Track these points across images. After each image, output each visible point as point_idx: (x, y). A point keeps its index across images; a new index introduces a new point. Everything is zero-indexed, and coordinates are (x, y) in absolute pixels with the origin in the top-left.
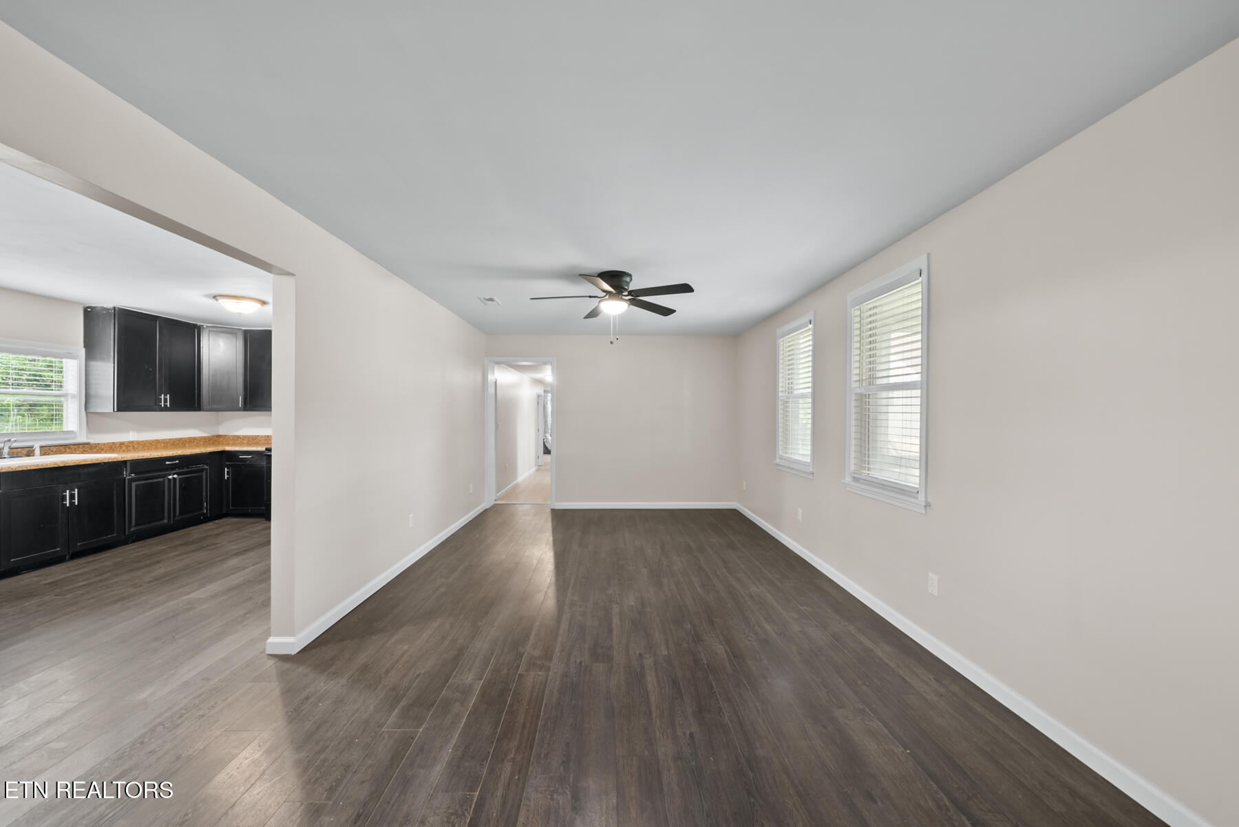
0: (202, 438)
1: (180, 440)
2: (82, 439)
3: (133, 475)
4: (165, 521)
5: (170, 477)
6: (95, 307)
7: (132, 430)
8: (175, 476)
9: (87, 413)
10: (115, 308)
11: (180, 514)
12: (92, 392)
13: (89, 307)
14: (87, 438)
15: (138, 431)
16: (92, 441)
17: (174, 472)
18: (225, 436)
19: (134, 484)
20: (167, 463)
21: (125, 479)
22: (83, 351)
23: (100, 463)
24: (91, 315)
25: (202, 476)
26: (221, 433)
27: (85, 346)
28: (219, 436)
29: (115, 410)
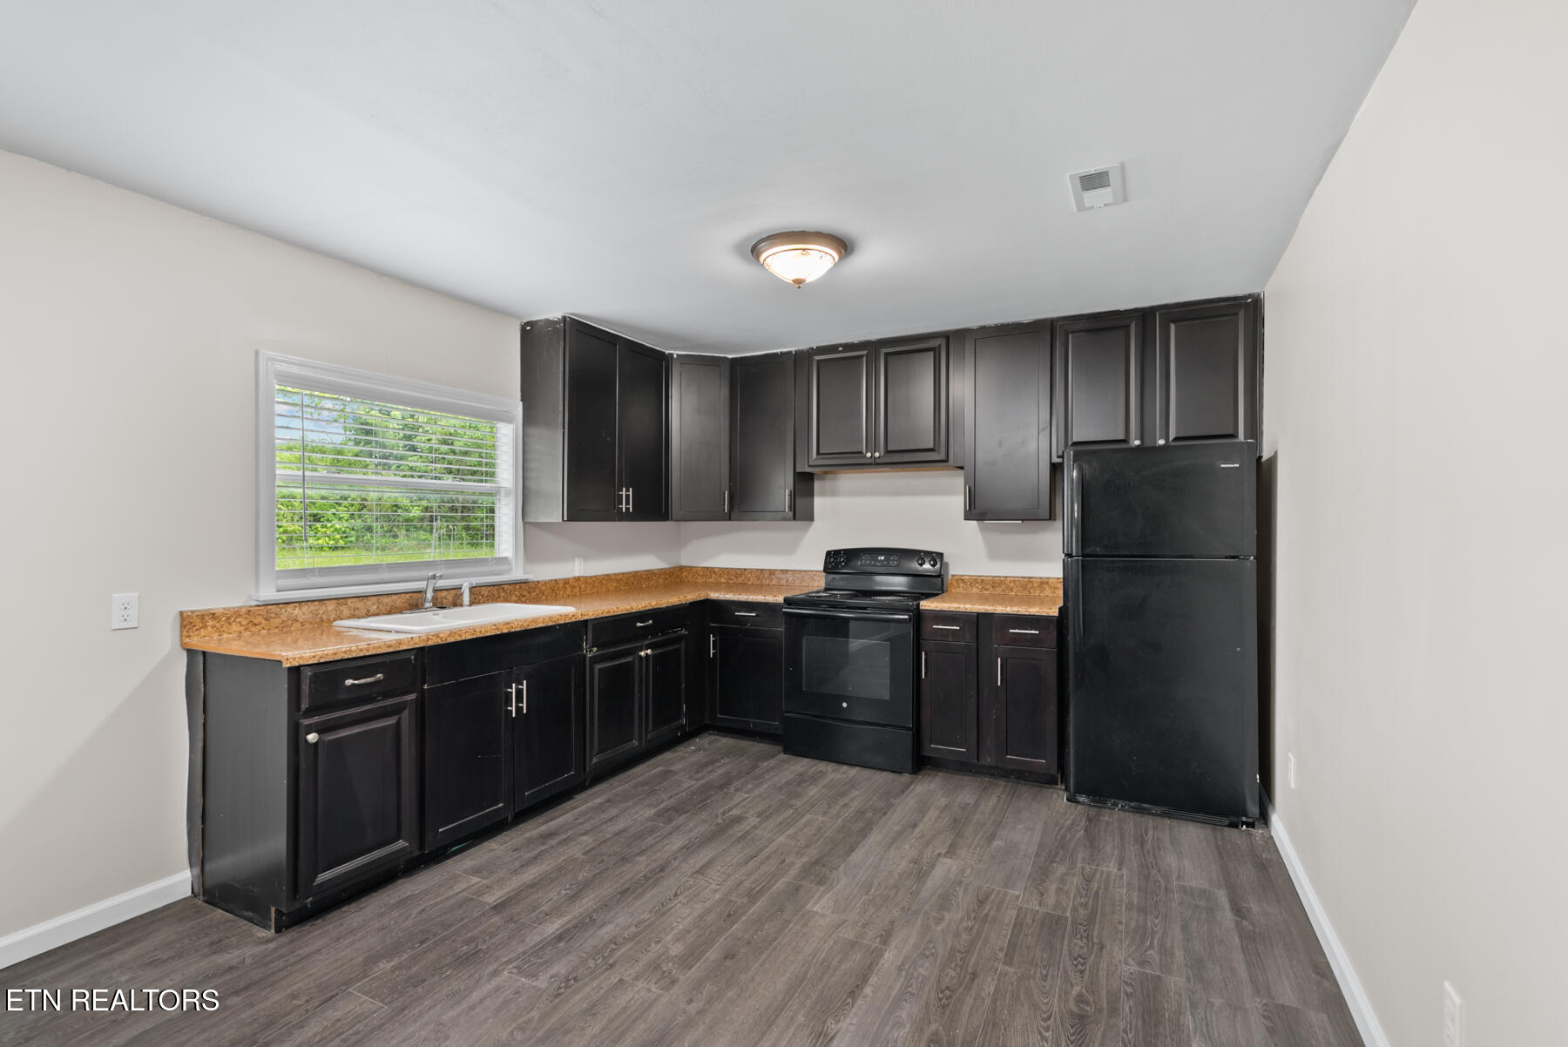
0: (662, 572)
1: (635, 574)
2: (518, 573)
3: (595, 649)
4: (635, 743)
5: (642, 654)
6: (537, 321)
7: (578, 557)
8: (649, 651)
9: (525, 523)
10: (564, 318)
11: (654, 729)
12: (532, 485)
13: (528, 324)
14: (525, 573)
15: (585, 558)
16: (531, 577)
17: (647, 642)
18: (691, 567)
19: (598, 667)
20: (639, 624)
21: (585, 656)
22: (518, 409)
23: (553, 627)
24: (531, 335)
25: (678, 650)
26: (685, 562)
27: (523, 399)
28: (681, 568)
29: (565, 518)
